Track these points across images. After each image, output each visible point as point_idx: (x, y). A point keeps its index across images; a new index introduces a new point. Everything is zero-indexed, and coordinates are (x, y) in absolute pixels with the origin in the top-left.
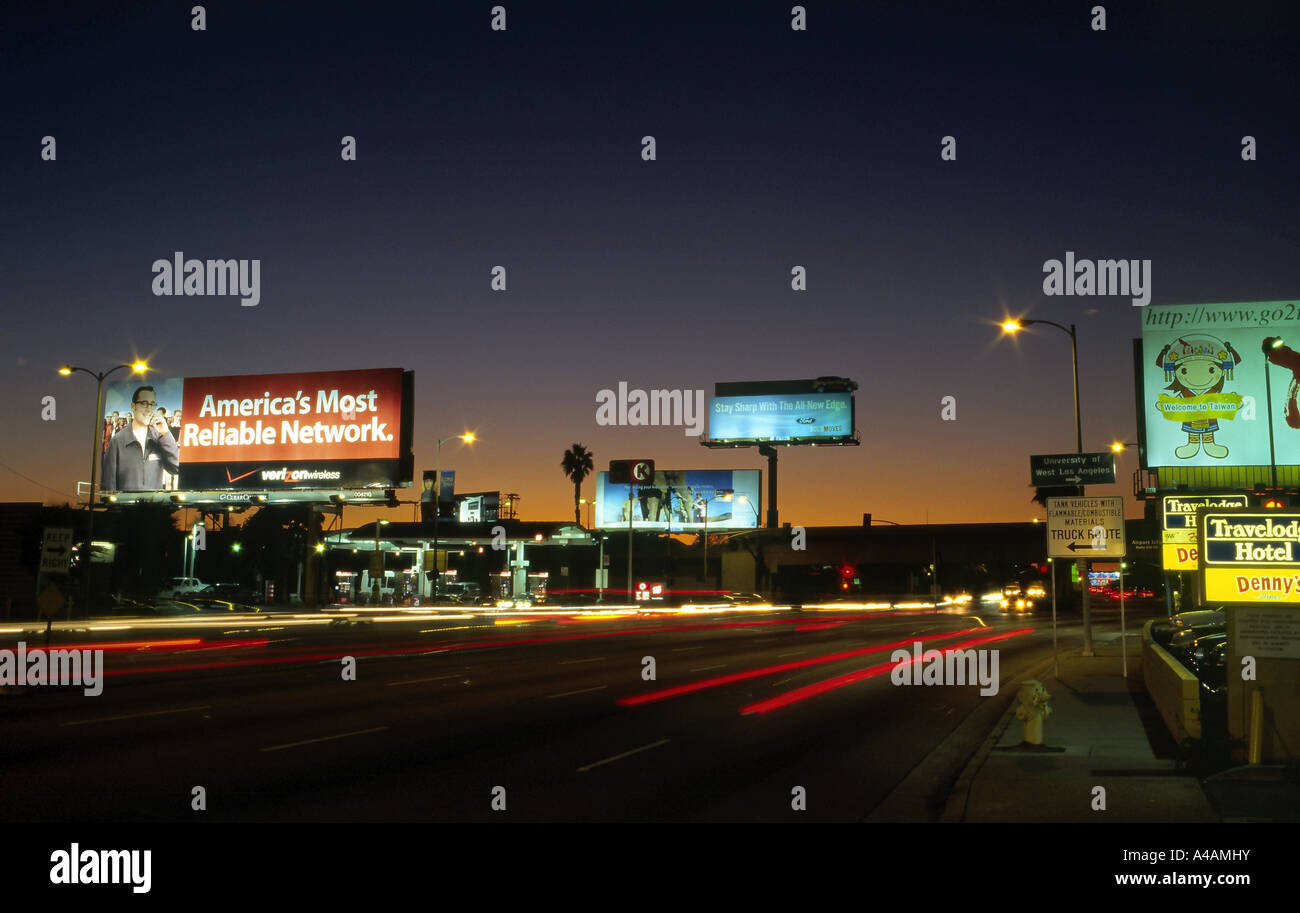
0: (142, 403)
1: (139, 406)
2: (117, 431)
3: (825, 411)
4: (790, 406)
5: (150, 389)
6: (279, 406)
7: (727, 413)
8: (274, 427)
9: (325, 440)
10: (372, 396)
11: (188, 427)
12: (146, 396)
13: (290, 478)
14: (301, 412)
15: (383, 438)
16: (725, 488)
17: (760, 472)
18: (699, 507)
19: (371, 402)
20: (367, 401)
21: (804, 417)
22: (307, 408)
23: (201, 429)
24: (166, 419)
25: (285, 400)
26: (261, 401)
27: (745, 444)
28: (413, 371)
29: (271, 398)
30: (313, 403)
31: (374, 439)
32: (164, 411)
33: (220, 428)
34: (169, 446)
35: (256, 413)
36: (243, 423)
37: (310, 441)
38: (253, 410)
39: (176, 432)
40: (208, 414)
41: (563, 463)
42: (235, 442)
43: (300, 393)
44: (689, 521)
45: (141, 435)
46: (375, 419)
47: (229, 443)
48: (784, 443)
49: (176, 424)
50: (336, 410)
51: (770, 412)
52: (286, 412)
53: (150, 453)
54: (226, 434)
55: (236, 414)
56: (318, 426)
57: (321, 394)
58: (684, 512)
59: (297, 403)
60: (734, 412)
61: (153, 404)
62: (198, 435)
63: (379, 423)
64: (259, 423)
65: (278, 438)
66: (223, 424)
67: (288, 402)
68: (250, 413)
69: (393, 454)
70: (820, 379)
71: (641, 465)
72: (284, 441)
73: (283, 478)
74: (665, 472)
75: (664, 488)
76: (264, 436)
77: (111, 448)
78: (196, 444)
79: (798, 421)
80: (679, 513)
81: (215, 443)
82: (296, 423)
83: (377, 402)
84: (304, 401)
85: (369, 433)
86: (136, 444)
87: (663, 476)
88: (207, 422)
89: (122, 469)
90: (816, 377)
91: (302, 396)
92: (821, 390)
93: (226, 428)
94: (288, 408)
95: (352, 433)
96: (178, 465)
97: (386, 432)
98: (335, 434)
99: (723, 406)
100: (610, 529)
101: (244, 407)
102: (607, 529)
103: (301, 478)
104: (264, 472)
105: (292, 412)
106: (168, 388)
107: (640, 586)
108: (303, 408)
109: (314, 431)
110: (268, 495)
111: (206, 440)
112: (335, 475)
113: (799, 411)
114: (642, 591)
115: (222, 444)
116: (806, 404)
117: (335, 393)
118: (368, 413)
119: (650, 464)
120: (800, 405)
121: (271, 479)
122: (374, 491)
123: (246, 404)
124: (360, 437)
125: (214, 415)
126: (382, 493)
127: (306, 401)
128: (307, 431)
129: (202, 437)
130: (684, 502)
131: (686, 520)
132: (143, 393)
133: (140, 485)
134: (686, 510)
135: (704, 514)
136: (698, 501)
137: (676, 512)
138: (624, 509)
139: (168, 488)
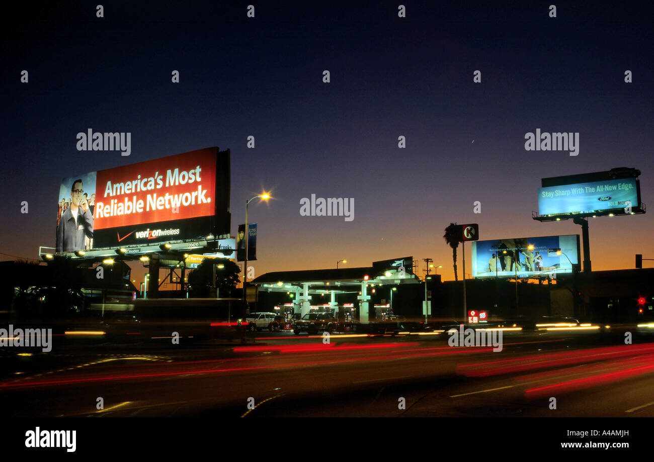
0: (76, 191)
1: (75, 193)
2: (64, 211)
3: (618, 191)
4: (593, 190)
5: (80, 181)
6: (146, 184)
7: (549, 198)
8: (143, 200)
9: (171, 206)
10: (198, 170)
11: (99, 204)
12: (79, 186)
13: (151, 236)
15: (205, 201)
16: (555, 248)
17: (578, 236)
18: (538, 261)
19: (198, 175)
20: (195, 174)
21: (603, 196)
22: (161, 183)
23: (104, 206)
24: (87, 200)
25: (149, 180)
26: (136, 182)
27: (564, 217)
28: (229, 150)
29: (141, 179)
30: (164, 180)
31: (199, 202)
32: (86, 194)
33: (114, 203)
34: (88, 219)
35: (133, 191)
36: (126, 199)
37: (162, 208)
38: (131, 189)
39: (92, 208)
40: (108, 194)
41: (445, 236)
42: (122, 213)
43: (157, 173)
44: (531, 270)
45: (75, 214)
46: (200, 187)
47: (119, 214)
48: (591, 215)
49: (92, 204)
50: (177, 184)
51: (579, 195)
52: (149, 188)
53: (79, 225)
54: (118, 208)
55: (123, 193)
56: (167, 196)
57: (169, 172)
59: (156, 180)
60: (554, 196)
61: (81, 191)
62: (103, 210)
63: (203, 189)
64: (135, 198)
65: (145, 208)
66: (116, 201)
67: (151, 181)
68: (130, 192)
69: (209, 213)
70: (613, 170)
71: (469, 228)
72: (148, 209)
73: (147, 236)
74: (515, 239)
75: (514, 250)
76: (136, 207)
77: (61, 223)
78: (102, 216)
79: (599, 199)
80: (525, 265)
81: (112, 215)
82: (155, 195)
83: (201, 174)
84: (159, 179)
85: (196, 198)
86: (72, 219)
87: (514, 243)
88: (107, 201)
89: (65, 237)
90: (610, 170)
91: (158, 175)
92: (614, 178)
93: (118, 203)
94: (151, 185)
95: (187, 200)
96: (93, 231)
97: (206, 196)
98: (177, 201)
99: (547, 193)
100: (481, 277)
101: (127, 187)
102: (479, 277)
103: (157, 235)
104: (137, 233)
105: (153, 187)
106: (88, 179)
107: (471, 313)
108: (159, 184)
109: (165, 200)
110: (140, 249)
111: (107, 213)
112: (176, 232)
113: (600, 193)
114: (472, 317)
115: (115, 215)
116: (604, 187)
117: (176, 170)
118: (196, 184)
119: (475, 227)
120: (600, 189)
121: (141, 237)
122: (200, 242)
123: (128, 185)
124: (191, 202)
125: (111, 195)
126: (205, 243)
127: (161, 179)
128: (161, 201)
129: (105, 211)
130: (528, 258)
131: (530, 269)
132: (77, 184)
133: (74, 247)
134: (529, 263)
135: (541, 265)
136: (537, 257)
137: (523, 265)
138: (489, 264)
139: (88, 248)
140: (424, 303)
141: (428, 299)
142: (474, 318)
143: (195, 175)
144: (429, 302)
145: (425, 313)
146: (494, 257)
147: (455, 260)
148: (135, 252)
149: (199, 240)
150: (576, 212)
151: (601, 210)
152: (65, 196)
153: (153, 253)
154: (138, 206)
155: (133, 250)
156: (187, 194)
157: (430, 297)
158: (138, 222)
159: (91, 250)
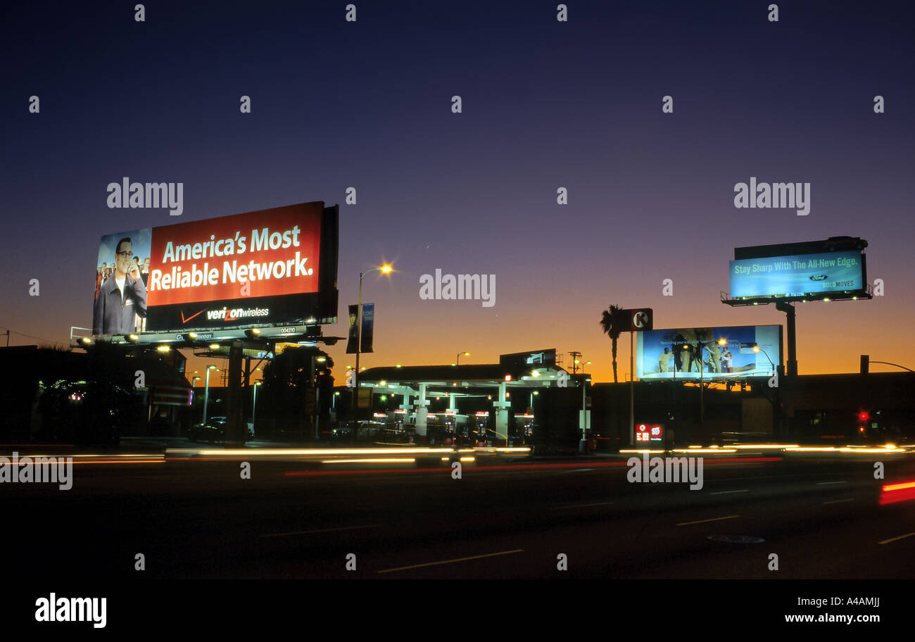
0: (122, 253)
1: (120, 255)
2: (105, 280)
3: (836, 268)
4: (803, 265)
5: (128, 240)
6: (222, 248)
7: (745, 274)
8: (218, 268)
9: (257, 278)
10: (296, 231)
11: (155, 272)
12: (127, 247)
13: (229, 317)
14: (240, 252)
15: (304, 273)
16: (749, 342)
17: (781, 327)
18: (727, 359)
19: (295, 238)
20: (291, 236)
21: (816, 274)
22: (244, 247)
23: (163, 275)
24: (139, 266)
25: (227, 241)
26: (208, 244)
27: (763, 300)
28: (337, 206)
29: (216, 241)
30: (248, 243)
31: (297, 274)
32: (137, 258)
33: (177, 272)
34: (140, 292)
35: (204, 256)
36: (194, 266)
37: (245, 279)
38: (201, 253)
39: (145, 278)
40: (169, 259)
41: (602, 322)
42: (188, 285)
43: (238, 233)
44: (717, 371)
45: (121, 284)
46: (298, 254)
47: (184, 286)
48: (799, 299)
49: (145, 271)
50: (266, 248)
51: (785, 271)
52: (227, 253)
53: (126, 299)
54: (182, 277)
55: (189, 258)
56: (252, 265)
57: (255, 232)
58: (712, 363)
59: (236, 243)
60: (751, 272)
61: (130, 253)
62: (161, 280)
63: (302, 258)
64: (206, 265)
65: (220, 279)
66: (179, 268)
67: (229, 243)
68: (199, 257)
69: (312, 289)
70: (831, 239)
71: (640, 313)
72: (224, 281)
73: (223, 317)
76: (208, 277)
77: (100, 296)
78: (159, 288)
79: (811, 278)
80: (708, 364)
81: (173, 287)
82: (235, 262)
83: (300, 237)
84: (241, 241)
85: (293, 268)
86: (117, 291)
88: (166, 268)
89: (107, 314)
90: (827, 239)
91: (240, 236)
92: (832, 250)
93: (182, 271)
94: (229, 249)
95: (279, 270)
96: (146, 308)
97: (307, 266)
98: (266, 271)
99: (741, 268)
100: (648, 379)
101: (195, 251)
102: (646, 379)
103: (237, 316)
104: (209, 312)
105: (232, 252)
106: (141, 238)
107: (641, 428)
108: (241, 248)
109: (249, 270)
110: (212, 334)
111: (167, 284)
112: (265, 312)
113: (812, 270)
114: (642, 432)
115: (178, 286)
116: (818, 262)
117: (265, 231)
118: (292, 250)
119: (649, 312)
120: (813, 264)
121: (215, 318)
122: (297, 327)
123: (197, 248)
124: (286, 273)
125: (173, 260)
126: (304, 328)
127: (243, 242)
128: (243, 270)
129: (164, 281)
130: (712, 355)
131: (714, 370)
132: (123, 244)
133: (119, 328)
134: (714, 362)
135: (730, 365)
136: (725, 353)
137: (706, 364)
138: (660, 362)
139: (139, 330)
140: (582, 413)
141: (587, 409)
142: (644, 434)
143: (291, 238)
144: (589, 412)
145: (582, 426)
146: (666, 353)
147: (614, 355)
148: (206, 337)
149: (297, 324)
150: (780, 295)
151: (813, 293)
152: (106, 259)
153: (235, 340)
154: (211, 276)
155: (202, 334)
156: (280, 263)
157: (589, 405)
158: (210, 298)
159: (142, 334)
